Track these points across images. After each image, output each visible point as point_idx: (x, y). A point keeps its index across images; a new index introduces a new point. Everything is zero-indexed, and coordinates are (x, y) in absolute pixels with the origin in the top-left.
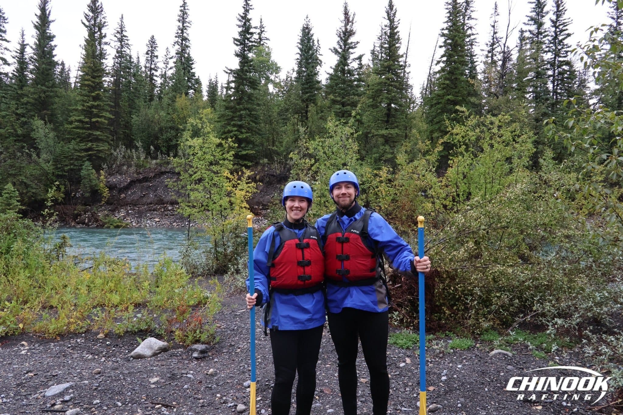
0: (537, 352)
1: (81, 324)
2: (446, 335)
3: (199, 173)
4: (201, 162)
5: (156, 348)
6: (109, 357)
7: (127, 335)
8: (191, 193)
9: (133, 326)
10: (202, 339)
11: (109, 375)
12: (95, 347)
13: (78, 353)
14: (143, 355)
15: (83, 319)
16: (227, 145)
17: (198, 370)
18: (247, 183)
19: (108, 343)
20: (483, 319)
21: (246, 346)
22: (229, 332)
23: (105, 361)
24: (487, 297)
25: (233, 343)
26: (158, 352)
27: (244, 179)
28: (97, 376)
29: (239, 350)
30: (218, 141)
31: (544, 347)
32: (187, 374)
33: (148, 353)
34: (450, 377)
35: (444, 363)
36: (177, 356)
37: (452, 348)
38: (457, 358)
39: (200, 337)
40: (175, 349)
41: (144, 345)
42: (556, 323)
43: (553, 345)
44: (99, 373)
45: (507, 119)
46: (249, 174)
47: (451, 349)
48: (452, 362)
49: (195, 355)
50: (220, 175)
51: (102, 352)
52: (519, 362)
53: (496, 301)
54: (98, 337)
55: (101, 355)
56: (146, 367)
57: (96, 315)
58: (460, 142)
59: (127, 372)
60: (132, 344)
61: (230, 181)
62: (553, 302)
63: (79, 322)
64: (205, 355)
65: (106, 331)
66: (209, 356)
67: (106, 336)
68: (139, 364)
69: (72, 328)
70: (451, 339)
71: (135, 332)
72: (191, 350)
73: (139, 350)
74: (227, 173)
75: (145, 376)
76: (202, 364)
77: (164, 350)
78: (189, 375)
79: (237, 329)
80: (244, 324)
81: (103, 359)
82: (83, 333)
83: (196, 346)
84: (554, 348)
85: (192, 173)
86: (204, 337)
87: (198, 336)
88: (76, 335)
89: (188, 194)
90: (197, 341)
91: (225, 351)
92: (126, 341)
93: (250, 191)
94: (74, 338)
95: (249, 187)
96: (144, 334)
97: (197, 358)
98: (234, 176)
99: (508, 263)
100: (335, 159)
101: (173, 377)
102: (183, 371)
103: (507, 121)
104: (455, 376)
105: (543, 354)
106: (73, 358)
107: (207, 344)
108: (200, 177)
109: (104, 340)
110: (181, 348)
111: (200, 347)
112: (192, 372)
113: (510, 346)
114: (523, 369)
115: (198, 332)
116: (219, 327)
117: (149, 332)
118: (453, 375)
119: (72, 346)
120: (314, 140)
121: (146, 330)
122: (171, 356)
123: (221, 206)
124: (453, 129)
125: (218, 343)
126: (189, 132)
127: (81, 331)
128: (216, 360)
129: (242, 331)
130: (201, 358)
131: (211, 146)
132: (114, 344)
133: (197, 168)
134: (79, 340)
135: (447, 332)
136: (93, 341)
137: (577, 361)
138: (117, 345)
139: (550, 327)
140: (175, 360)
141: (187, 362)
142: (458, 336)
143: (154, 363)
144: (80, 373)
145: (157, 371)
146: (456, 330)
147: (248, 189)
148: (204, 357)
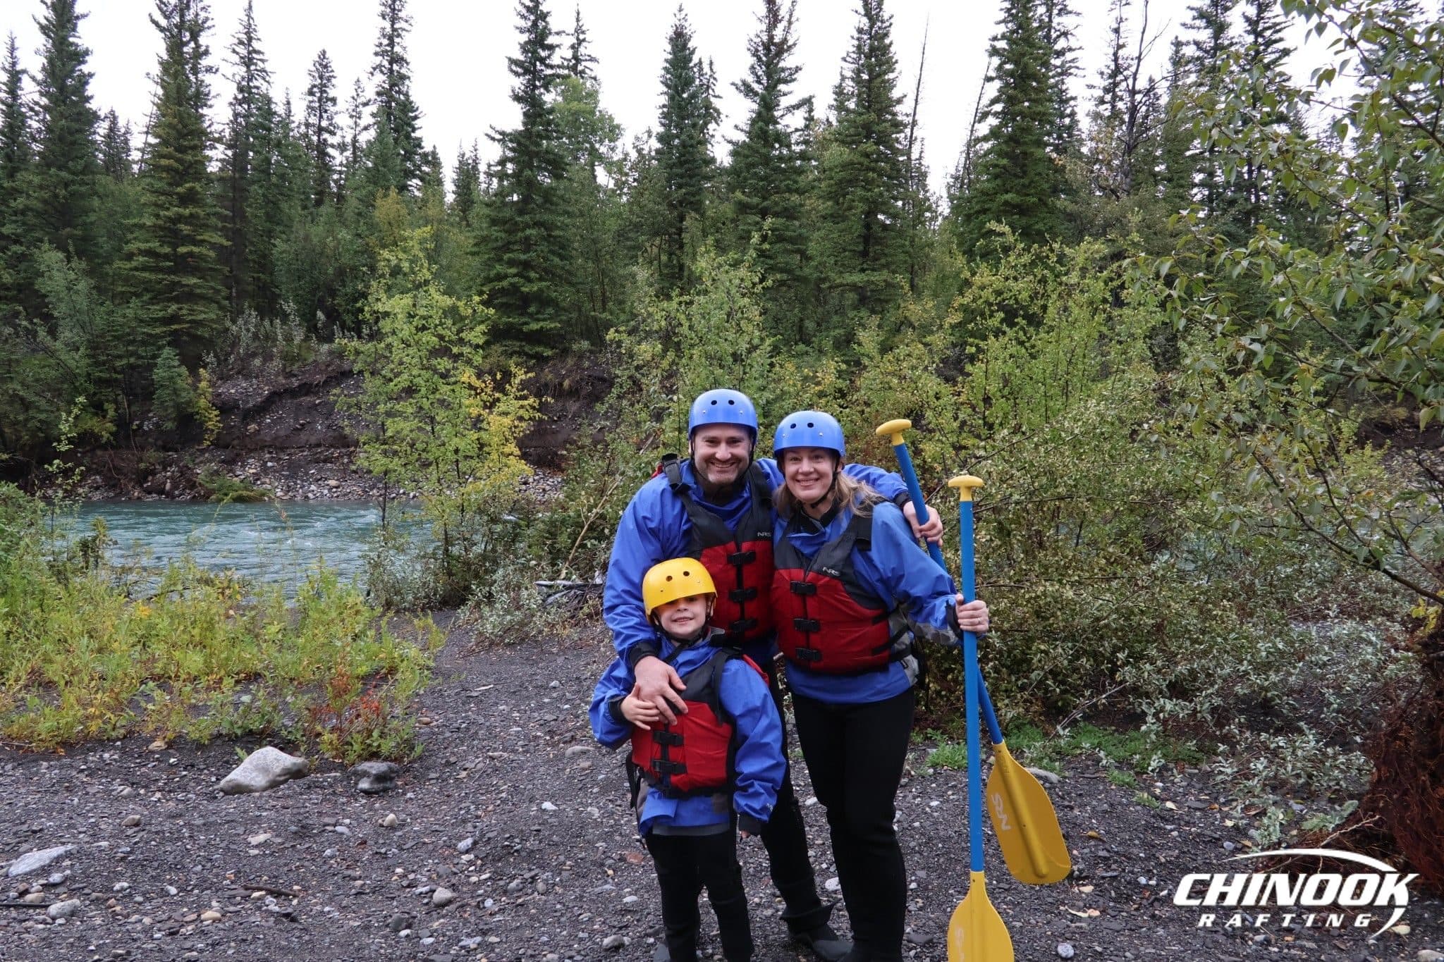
0: (1116, 772)
1: (114, 719)
2: (927, 738)
3: (405, 376)
4: (411, 351)
5: (278, 771)
6: (170, 791)
7: (219, 742)
8: (389, 422)
9: (232, 723)
10: (384, 750)
11: (159, 828)
12: (143, 769)
13: (102, 784)
14: (247, 786)
15: (118, 707)
16: (470, 311)
17: (365, 817)
18: (517, 398)
19: (172, 760)
20: (1006, 701)
21: (479, 766)
22: (448, 734)
23: (159, 800)
24: (1023, 652)
25: (453, 759)
26: (282, 778)
27: (512, 389)
28: (130, 832)
29: (464, 774)
30: (448, 301)
31: (1134, 761)
32: (335, 826)
33: (259, 780)
34: (906, 825)
35: (905, 797)
36: (323, 788)
37: (934, 766)
38: (938, 786)
39: (379, 746)
40: (322, 772)
41: (251, 763)
42: (1162, 710)
43: (1154, 757)
44: (137, 825)
45: (1097, 252)
46: (523, 377)
47: (932, 766)
48: (922, 794)
49: (364, 784)
50: (453, 380)
51: (157, 780)
52: (1069, 794)
53: (1040, 661)
54: (151, 747)
55: (153, 788)
56: (245, 812)
57: (149, 699)
58: (991, 305)
59: (199, 822)
60: (227, 762)
61: (477, 394)
62: (1159, 663)
63: (109, 715)
64: (388, 785)
65: (170, 735)
66: (396, 787)
67: (170, 745)
68: (230, 806)
69: (94, 727)
70: (936, 746)
71: (236, 736)
72: (355, 773)
73: (238, 775)
74: (467, 375)
75: (241, 830)
76: (377, 805)
77: (295, 774)
78: (339, 829)
79: (467, 729)
80: (485, 716)
81: (158, 795)
82: (118, 739)
83: (366, 766)
84: (1155, 762)
85: (391, 375)
86: (388, 746)
87: (375, 744)
88: (102, 742)
89: (383, 424)
90: (374, 756)
91: (433, 775)
92: (215, 756)
93: (527, 417)
94: (95, 752)
95: (522, 407)
96: (253, 739)
97: (367, 793)
98: (484, 382)
99: (1070, 576)
100: (717, 343)
101: (304, 832)
102: (327, 820)
103: (1097, 256)
104: (917, 824)
105: (1128, 776)
106: (87, 793)
107: (395, 760)
108: (407, 384)
109: (165, 753)
110: (335, 770)
111: (376, 767)
112: (347, 821)
113: (1061, 760)
114: (1072, 808)
115: (376, 734)
116: (427, 724)
117: (269, 735)
118: (913, 821)
119: (89, 768)
120: (669, 298)
121: (262, 732)
122: (309, 787)
123: (457, 451)
124: (974, 274)
125: (420, 758)
126: (383, 281)
127: (114, 734)
128: (410, 795)
129: (476, 733)
130: (376, 793)
131: (431, 313)
132: (186, 761)
133: (401, 363)
134: (106, 755)
135: (929, 730)
136: (140, 756)
137: (1201, 790)
138: (193, 766)
139: (1150, 719)
140: (316, 796)
141: (345, 800)
142: (951, 738)
143: (267, 802)
144: (96, 825)
145: (269, 820)
146: (950, 727)
147: (521, 412)
148: (385, 790)
